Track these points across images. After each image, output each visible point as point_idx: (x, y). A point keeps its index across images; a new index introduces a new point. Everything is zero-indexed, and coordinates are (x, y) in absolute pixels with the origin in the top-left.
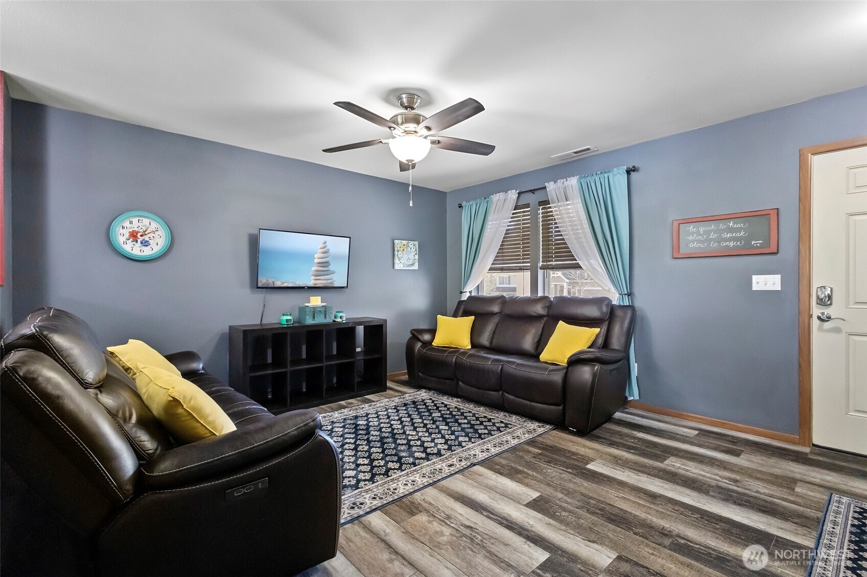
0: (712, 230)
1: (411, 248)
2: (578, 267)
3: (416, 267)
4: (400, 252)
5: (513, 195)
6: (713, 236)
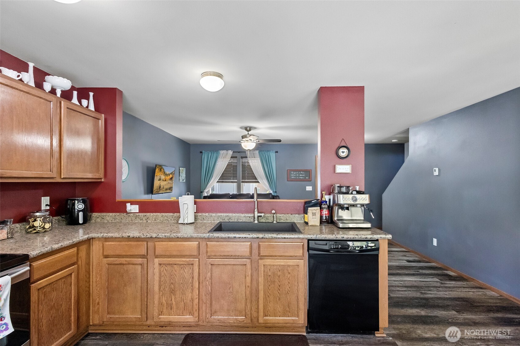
0: (297, 174)
1: (184, 172)
2: (258, 182)
3: (185, 180)
5: (230, 153)
6: (297, 175)
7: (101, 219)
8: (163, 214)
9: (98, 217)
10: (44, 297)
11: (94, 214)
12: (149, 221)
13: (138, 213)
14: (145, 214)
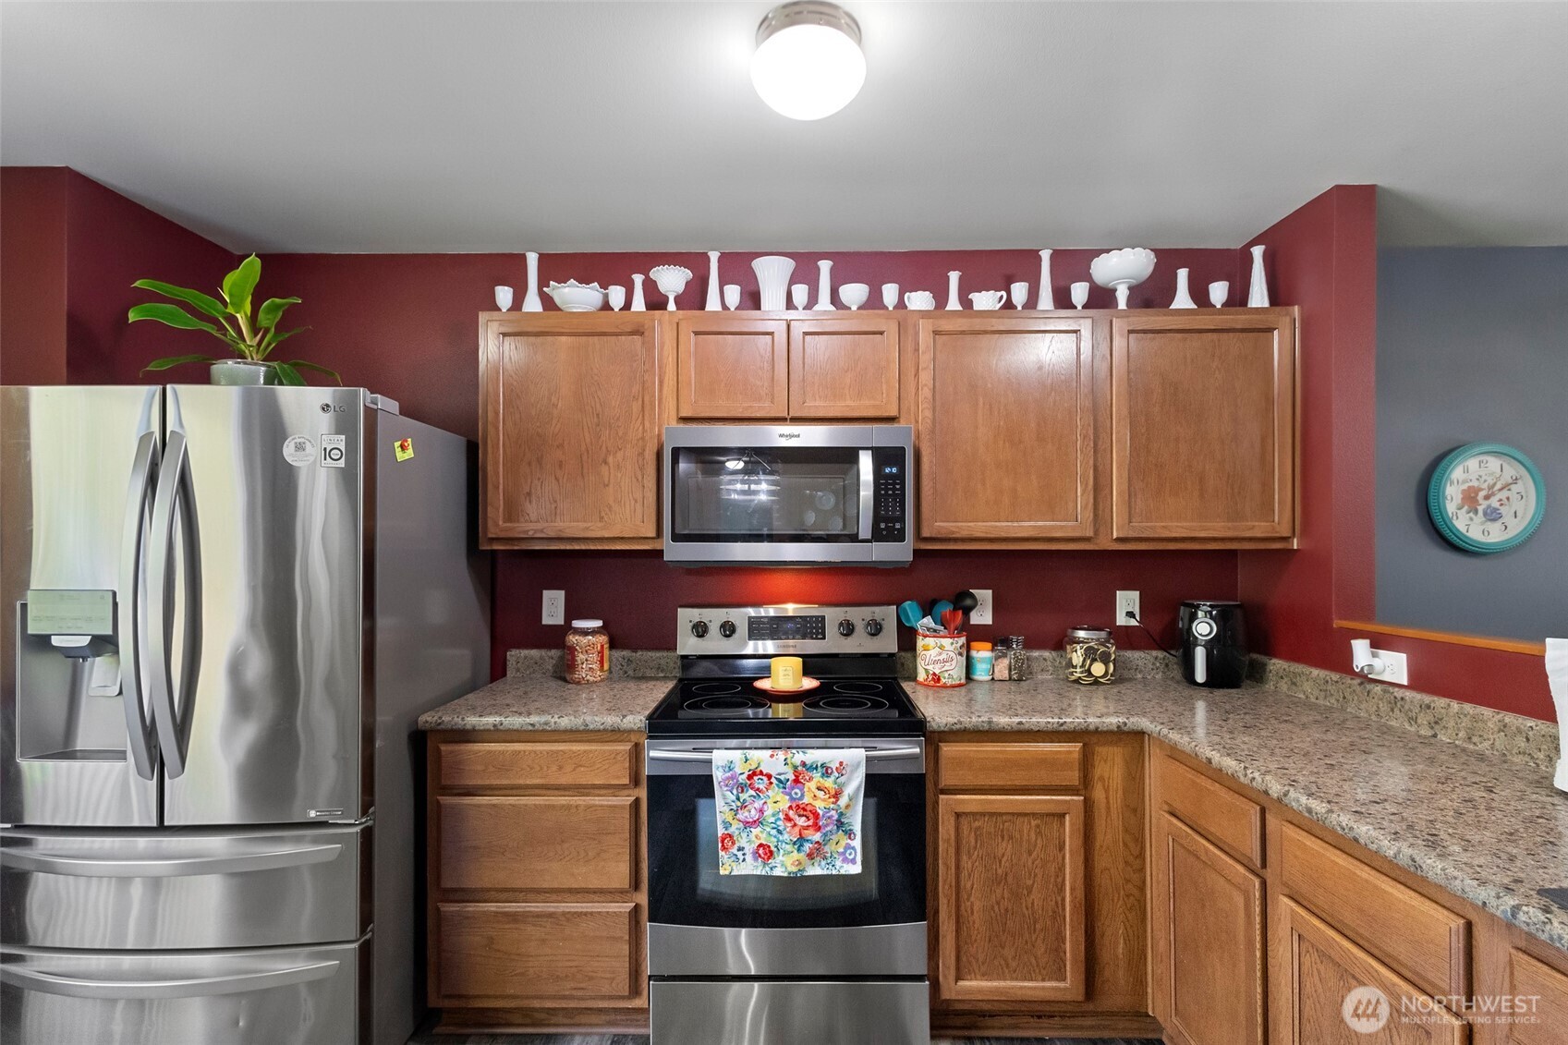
7: (1289, 683)
8: (1509, 718)
9: (1281, 674)
10: (976, 842)
11: (1274, 661)
12: (1443, 737)
13: (1403, 690)
14: (1427, 699)
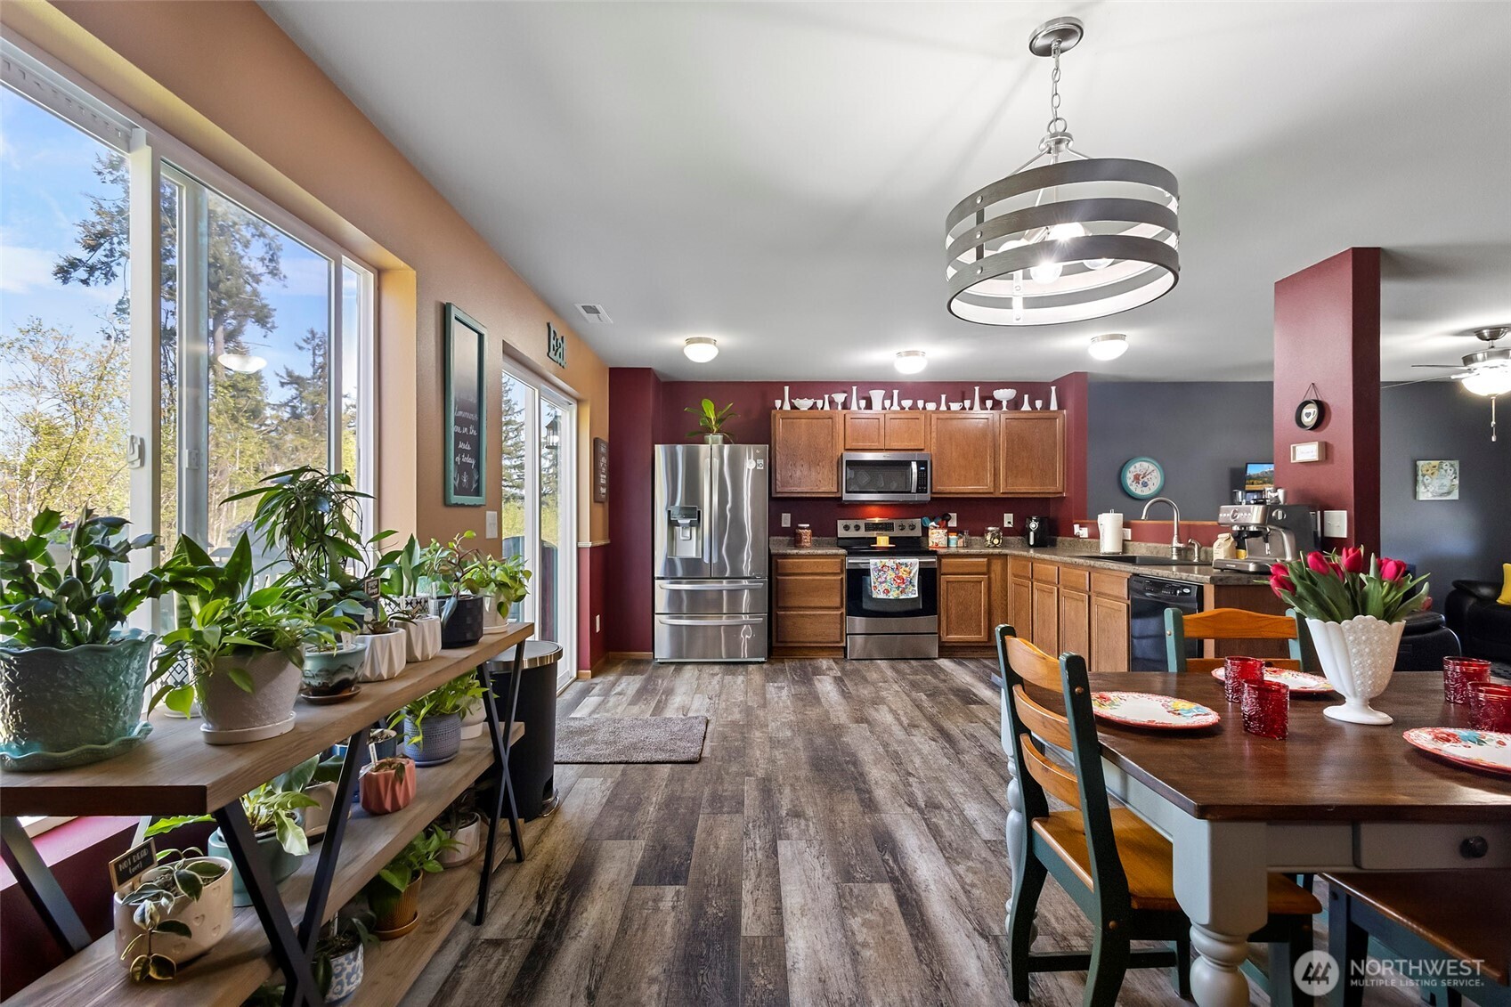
1: (1446, 471)
3: (1455, 496)
4: (1427, 477)
10: (953, 591)
